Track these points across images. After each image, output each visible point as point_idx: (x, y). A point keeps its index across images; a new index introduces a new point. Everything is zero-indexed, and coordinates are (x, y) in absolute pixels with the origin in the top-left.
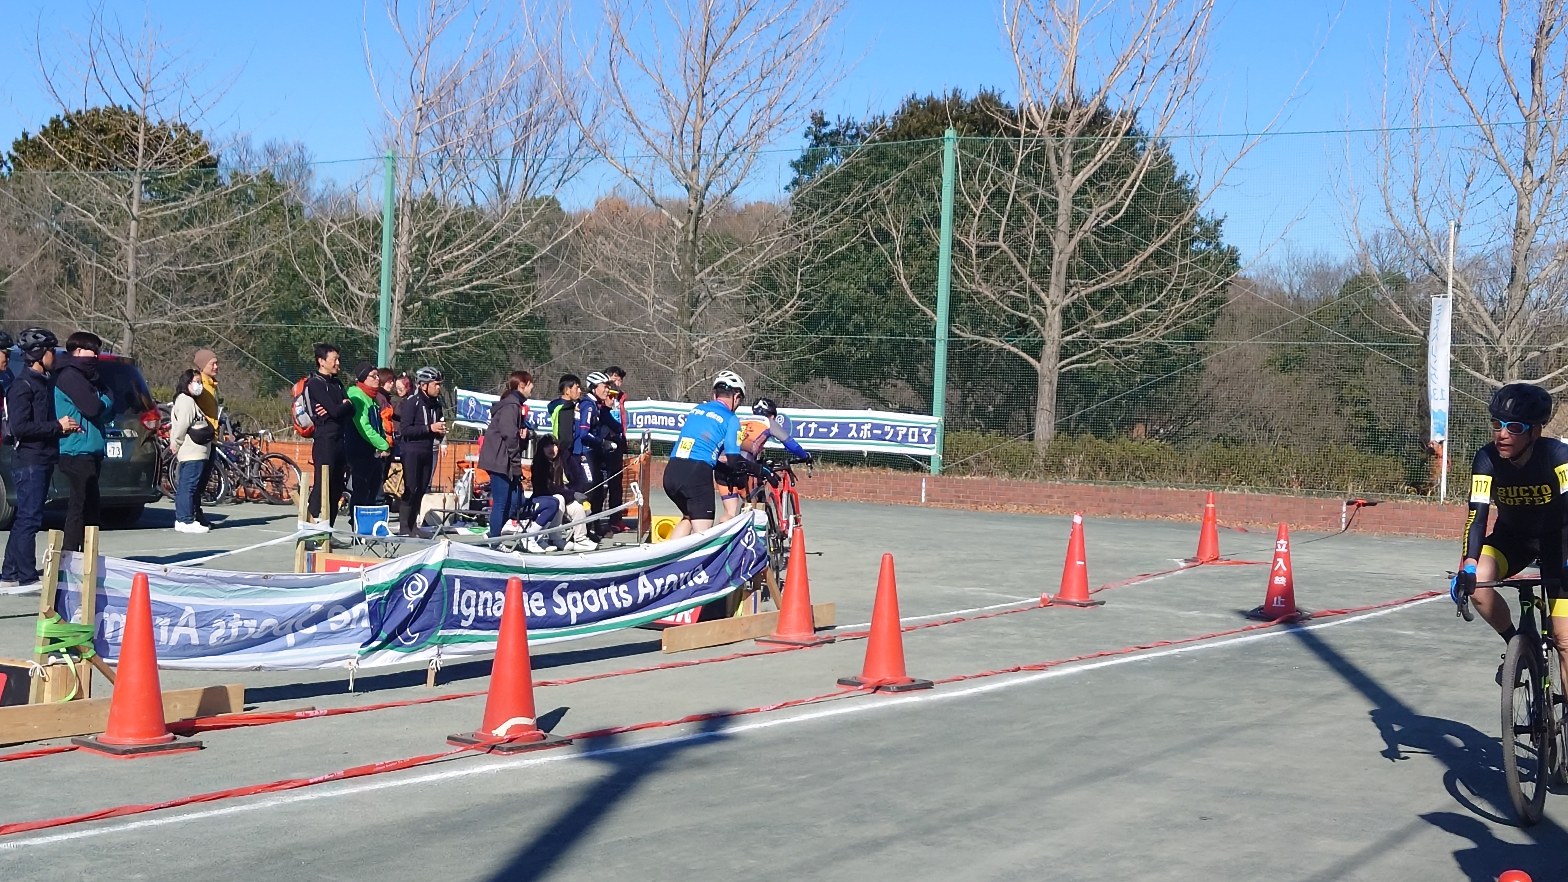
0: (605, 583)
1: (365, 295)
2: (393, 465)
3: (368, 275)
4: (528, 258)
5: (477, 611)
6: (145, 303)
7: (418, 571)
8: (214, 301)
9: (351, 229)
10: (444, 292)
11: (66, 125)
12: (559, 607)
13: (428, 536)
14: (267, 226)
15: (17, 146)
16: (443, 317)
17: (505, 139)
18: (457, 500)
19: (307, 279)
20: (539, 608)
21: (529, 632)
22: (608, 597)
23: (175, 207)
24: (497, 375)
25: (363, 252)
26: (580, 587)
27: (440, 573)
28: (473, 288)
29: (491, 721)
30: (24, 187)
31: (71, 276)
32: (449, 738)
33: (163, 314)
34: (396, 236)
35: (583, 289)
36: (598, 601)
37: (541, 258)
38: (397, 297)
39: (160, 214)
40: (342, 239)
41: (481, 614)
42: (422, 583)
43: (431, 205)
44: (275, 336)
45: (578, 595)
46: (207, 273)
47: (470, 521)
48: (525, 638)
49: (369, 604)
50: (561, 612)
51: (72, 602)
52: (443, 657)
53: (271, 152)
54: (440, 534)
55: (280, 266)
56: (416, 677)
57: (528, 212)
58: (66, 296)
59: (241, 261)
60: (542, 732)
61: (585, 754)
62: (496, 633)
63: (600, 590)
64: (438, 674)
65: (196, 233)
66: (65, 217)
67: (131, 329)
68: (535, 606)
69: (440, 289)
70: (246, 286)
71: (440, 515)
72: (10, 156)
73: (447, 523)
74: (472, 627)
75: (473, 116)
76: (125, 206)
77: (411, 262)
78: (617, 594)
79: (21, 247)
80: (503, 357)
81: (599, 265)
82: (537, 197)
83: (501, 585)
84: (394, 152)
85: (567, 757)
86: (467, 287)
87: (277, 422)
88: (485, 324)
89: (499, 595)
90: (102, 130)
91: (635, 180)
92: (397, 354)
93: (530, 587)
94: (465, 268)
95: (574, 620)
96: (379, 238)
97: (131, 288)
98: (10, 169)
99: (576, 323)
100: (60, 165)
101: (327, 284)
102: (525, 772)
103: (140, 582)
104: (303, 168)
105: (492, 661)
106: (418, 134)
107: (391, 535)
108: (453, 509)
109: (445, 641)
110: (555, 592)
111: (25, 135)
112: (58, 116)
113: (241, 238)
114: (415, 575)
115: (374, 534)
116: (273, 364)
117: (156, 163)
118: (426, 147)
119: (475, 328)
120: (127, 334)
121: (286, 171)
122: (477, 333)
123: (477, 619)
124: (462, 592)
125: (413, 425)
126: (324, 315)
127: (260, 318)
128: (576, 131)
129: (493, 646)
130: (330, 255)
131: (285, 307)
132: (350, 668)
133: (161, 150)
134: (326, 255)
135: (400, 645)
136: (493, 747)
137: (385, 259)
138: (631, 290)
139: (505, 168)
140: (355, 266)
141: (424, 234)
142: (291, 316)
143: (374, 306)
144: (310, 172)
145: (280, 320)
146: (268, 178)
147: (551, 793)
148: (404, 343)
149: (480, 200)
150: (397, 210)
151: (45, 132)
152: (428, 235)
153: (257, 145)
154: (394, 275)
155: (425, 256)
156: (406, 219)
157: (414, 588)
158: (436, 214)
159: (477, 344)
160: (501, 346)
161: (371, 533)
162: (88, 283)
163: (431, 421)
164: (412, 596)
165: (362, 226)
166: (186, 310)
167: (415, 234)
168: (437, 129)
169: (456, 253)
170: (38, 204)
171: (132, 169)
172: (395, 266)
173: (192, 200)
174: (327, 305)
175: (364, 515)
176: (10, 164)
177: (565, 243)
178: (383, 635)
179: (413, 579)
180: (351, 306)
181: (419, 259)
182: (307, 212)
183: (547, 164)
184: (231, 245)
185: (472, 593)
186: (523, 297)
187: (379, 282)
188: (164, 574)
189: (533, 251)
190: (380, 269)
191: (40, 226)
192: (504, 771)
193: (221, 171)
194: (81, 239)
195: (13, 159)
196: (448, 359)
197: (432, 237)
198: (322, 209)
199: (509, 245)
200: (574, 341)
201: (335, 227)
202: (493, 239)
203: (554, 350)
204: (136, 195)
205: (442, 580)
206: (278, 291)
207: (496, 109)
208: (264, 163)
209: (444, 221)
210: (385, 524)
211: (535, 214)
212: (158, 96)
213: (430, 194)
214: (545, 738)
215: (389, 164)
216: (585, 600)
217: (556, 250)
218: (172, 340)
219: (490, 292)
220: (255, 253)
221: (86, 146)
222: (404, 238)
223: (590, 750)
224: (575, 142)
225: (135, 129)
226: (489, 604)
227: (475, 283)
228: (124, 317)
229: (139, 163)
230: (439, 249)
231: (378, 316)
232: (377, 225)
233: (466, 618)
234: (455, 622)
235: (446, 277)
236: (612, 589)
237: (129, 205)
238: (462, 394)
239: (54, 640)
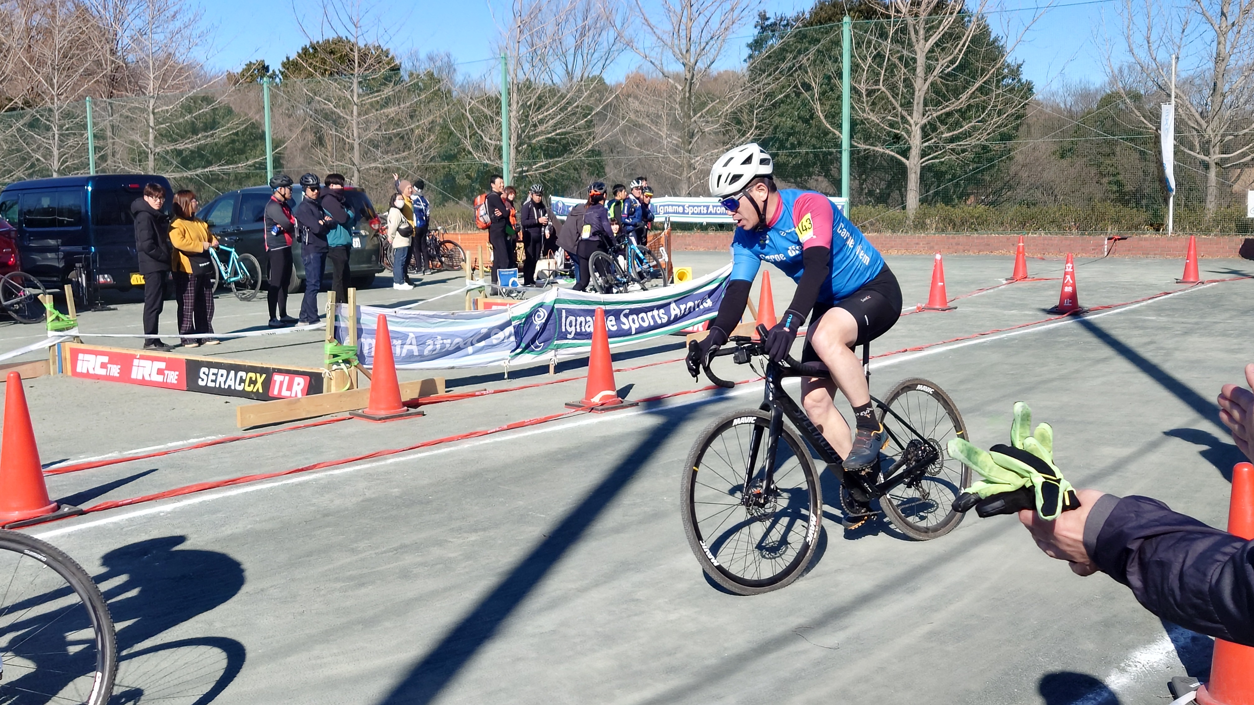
0: (651, 309)
1: (493, 142)
2: (518, 244)
3: (494, 130)
4: (589, 114)
5: (576, 329)
6: (365, 155)
7: (541, 307)
8: (404, 152)
9: (482, 103)
10: (540, 138)
11: (311, 50)
12: (624, 324)
13: (541, 286)
14: (431, 104)
15: (284, 65)
16: (540, 153)
17: (570, 42)
18: (556, 263)
19: (459, 135)
20: (613, 326)
21: (610, 340)
22: (653, 317)
23: (378, 96)
24: (574, 187)
25: (491, 117)
26: (637, 312)
27: (553, 307)
28: (557, 135)
29: (590, 393)
30: (289, 89)
31: (320, 141)
32: (566, 404)
33: (375, 160)
34: (510, 106)
35: (623, 132)
36: (647, 319)
37: (597, 114)
38: (512, 143)
39: (370, 100)
40: (478, 109)
41: (578, 330)
42: (543, 313)
43: (528, 85)
44: (442, 170)
45: (635, 316)
46: (399, 134)
47: (565, 275)
48: (607, 344)
49: (514, 327)
50: (626, 327)
51: (343, 333)
52: (558, 357)
53: (431, 59)
54: (548, 284)
55: (442, 127)
56: (543, 369)
57: (587, 86)
58: (319, 153)
59: (418, 127)
60: (620, 399)
61: (647, 411)
62: (590, 341)
63: (648, 313)
64: (555, 367)
65: (391, 110)
66: (313, 105)
67: (358, 170)
68: (611, 324)
69: (538, 136)
70: (422, 141)
71: (547, 273)
72: (280, 71)
73: (552, 277)
74: (574, 338)
75: (550, 29)
76: (349, 97)
77: (519, 121)
78: (658, 315)
79: (291, 125)
80: (576, 176)
81: (632, 116)
82: (590, 76)
83: (591, 313)
84: (505, 54)
85: (636, 413)
86: (553, 134)
87: (447, 222)
88: (565, 156)
89: (589, 318)
90: (332, 52)
91: (651, 62)
92: (514, 177)
93: (607, 313)
94: (551, 122)
95: (633, 332)
96: (499, 107)
97: (356, 146)
98: (280, 79)
99: (618, 152)
100: (310, 75)
101: (470, 137)
102: (612, 423)
103: (382, 320)
104: (450, 67)
105: (588, 357)
106: (519, 42)
107: (520, 286)
108: (554, 269)
109: (558, 347)
110: (622, 316)
111: (288, 58)
112: (306, 46)
113: (417, 113)
114: (539, 309)
115: (510, 285)
116: (442, 187)
117: (365, 70)
118: (524, 50)
119: (560, 159)
120: (356, 174)
121: (440, 70)
122: (561, 162)
123: (576, 333)
124: (567, 318)
125: (528, 219)
126: (470, 156)
127: (431, 160)
128: (612, 34)
129: (589, 349)
130: (471, 119)
131: (446, 152)
132: (505, 365)
133: (369, 62)
134: (468, 120)
135: (533, 351)
136: (592, 409)
137: (504, 120)
138: (653, 130)
139: (570, 59)
140: (487, 125)
141: (526, 103)
142: (450, 158)
143: (499, 149)
144: (455, 70)
145: (444, 160)
146: (431, 75)
147: (629, 434)
148: (518, 170)
149: (556, 80)
150: (509, 89)
151: (299, 55)
152: (528, 103)
153: (422, 55)
154: (510, 129)
155: (527, 116)
156: (515, 95)
157: (539, 316)
158: (532, 90)
159: (561, 169)
160: (576, 169)
161: (508, 285)
162: (330, 144)
163: (539, 216)
164: (538, 322)
165: (489, 100)
166: (388, 158)
167: (520, 104)
168: (529, 39)
169: (545, 114)
170: (299, 99)
171: (352, 74)
172: (510, 124)
173: (388, 91)
174: (471, 150)
175: (503, 275)
176: (280, 76)
177: (610, 104)
178: (523, 345)
179: (538, 311)
180: (486, 149)
181: (524, 119)
182: (454, 94)
183: (596, 55)
184: (411, 117)
185: (573, 318)
186: (587, 138)
187: (501, 134)
188: (394, 314)
189: (591, 109)
190: (501, 127)
191: (300, 112)
192: (600, 422)
193: (402, 72)
194: (325, 118)
195: (282, 73)
196: (544, 179)
197: (531, 105)
198: (463, 91)
199: (577, 107)
200: (617, 164)
201: (473, 102)
202: (567, 103)
203: (607, 170)
204: (355, 90)
205: (555, 310)
206: (442, 143)
207: (564, 23)
208: (427, 66)
209: (537, 95)
210: (516, 279)
211: (592, 87)
212: (364, 29)
213: (528, 79)
214: (622, 402)
215: (503, 62)
216: (640, 320)
217: (605, 108)
218: (381, 175)
219: (567, 136)
220: (425, 121)
221: (324, 62)
222: (514, 106)
223: (649, 409)
224: (611, 41)
225: (352, 50)
226: (583, 324)
227: (558, 131)
228: (354, 164)
229: (356, 70)
230: (536, 112)
231: (502, 155)
232: (497, 100)
233: (570, 333)
234: (563, 336)
235: (540, 128)
236: (655, 312)
237: (352, 96)
238: (554, 199)
239: (335, 356)
